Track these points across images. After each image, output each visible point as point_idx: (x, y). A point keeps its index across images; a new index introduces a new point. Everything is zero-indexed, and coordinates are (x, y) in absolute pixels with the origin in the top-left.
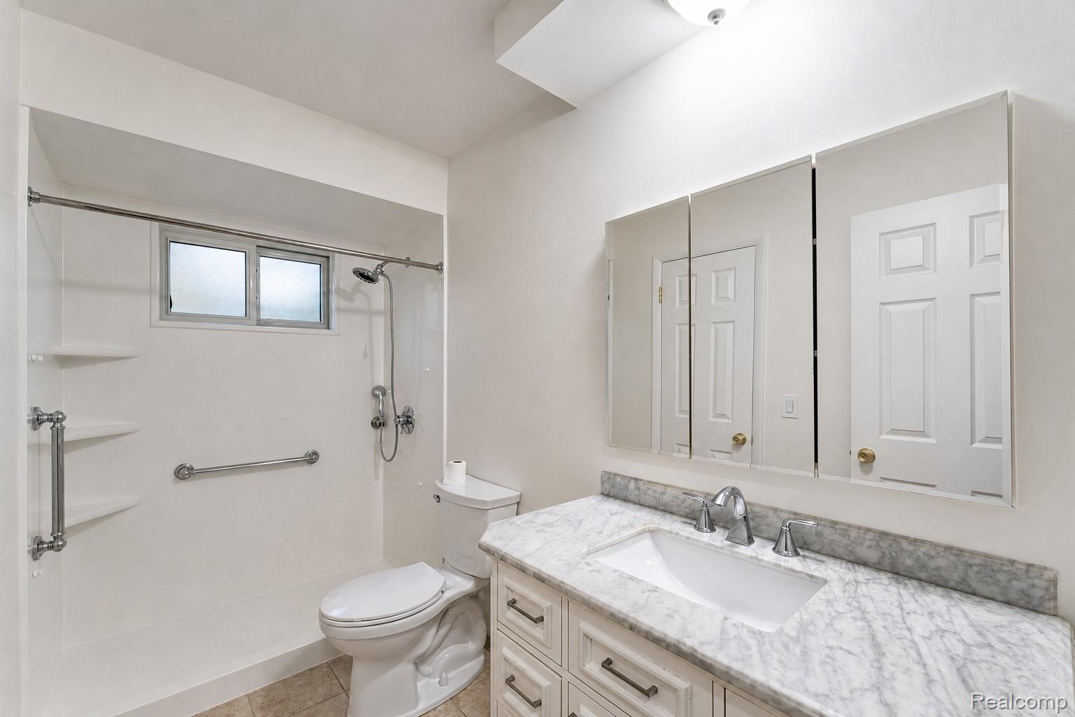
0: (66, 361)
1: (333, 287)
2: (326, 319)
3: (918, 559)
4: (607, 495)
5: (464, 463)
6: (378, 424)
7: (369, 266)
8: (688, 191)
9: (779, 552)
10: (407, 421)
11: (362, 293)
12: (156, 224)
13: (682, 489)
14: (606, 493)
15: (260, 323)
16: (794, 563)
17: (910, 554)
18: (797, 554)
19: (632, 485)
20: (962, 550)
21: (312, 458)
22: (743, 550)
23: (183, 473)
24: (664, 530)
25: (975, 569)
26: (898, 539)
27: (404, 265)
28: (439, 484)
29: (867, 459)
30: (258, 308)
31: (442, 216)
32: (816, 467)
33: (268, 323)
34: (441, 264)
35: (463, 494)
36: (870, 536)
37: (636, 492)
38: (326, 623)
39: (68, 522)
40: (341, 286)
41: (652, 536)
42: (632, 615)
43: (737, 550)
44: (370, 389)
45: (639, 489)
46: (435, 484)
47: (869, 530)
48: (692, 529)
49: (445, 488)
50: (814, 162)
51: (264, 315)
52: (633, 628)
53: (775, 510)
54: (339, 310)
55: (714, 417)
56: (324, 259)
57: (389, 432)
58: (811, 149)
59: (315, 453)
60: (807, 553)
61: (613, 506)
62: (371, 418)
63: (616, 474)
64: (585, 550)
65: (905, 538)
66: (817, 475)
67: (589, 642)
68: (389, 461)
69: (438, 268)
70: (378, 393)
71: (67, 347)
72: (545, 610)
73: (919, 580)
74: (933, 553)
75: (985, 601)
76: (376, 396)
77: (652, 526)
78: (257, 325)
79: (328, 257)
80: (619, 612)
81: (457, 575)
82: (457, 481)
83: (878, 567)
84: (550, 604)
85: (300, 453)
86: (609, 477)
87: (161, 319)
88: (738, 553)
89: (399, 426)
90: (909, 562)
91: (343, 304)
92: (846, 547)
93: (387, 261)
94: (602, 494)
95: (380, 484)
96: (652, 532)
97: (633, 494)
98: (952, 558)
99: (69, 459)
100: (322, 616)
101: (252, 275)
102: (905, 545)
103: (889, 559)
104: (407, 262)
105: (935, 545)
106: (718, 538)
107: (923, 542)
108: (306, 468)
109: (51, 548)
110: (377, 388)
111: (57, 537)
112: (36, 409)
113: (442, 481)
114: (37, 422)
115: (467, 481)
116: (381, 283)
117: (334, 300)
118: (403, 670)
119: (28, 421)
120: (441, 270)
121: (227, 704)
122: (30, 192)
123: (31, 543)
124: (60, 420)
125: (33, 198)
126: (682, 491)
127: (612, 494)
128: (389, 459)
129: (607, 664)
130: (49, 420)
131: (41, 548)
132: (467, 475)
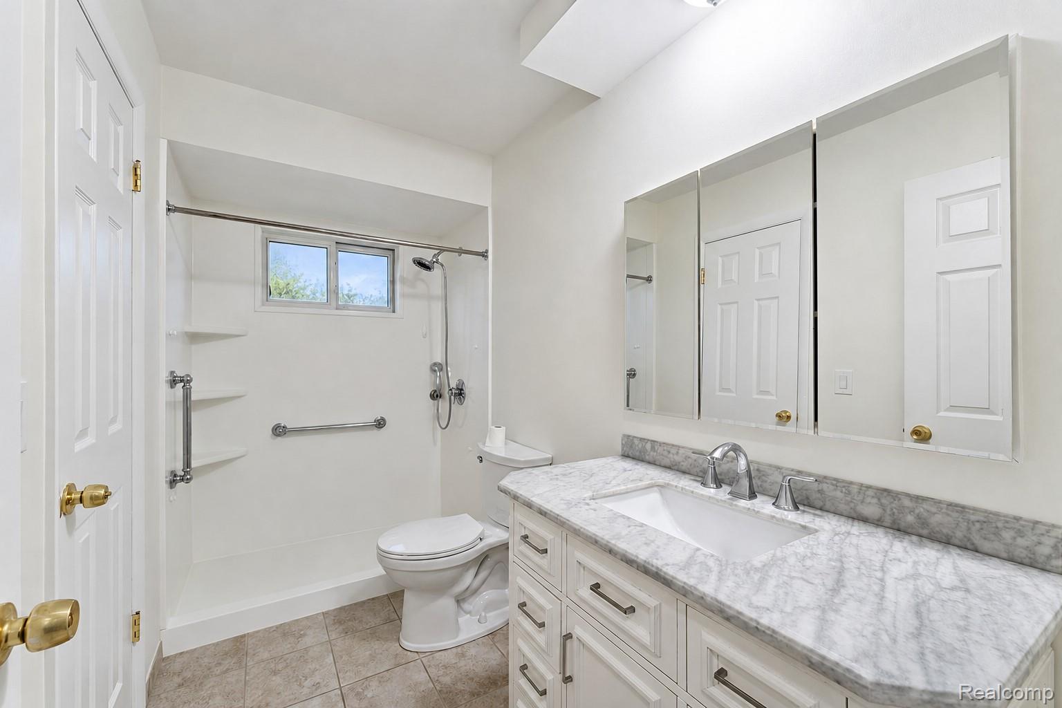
0: (194, 338)
1: (398, 275)
2: (392, 304)
3: (919, 517)
4: (626, 456)
5: (503, 428)
6: (436, 395)
7: (427, 255)
8: (697, 166)
9: (778, 507)
10: (460, 393)
11: (423, 280)
12: (259, 227)
13: (691, 449)
14: (626, 454)
15: (339, 307)
16: (792, 516)
17: (912, 511)
18: (797, 508)
19: (648, 446)
20: (963, 507)
21: (380, 424)
22: (743, 503)
23: (279, 431)
24: (672, 485)
25: (978, 525)
26: (899, 496)
27: (457, 254)
28: (481, 446)
29: (921, 435)
30: (337, 295)
31: (487, 207)
32: (816, 426)
33: (345, 308)
34: (487, 251)
35: (503, 455)
36: (870, 492)
37: (652, 453)
38: (383, 556)
39: (194, 464)
40: (405, 276)
41: (660, 491)
42: (613, 542)
43: (735, 503)
44: (429, 363)
45: (655, 450)
46: (478, 446)
47: (869, 487)
48: (699, 485)
49: (486, 449)
50: (814, 127)
51: (342, 302)
52: (611, 551)
53: (778, 468)
54: (402, 295)
55: (757, 394)
56: (390, 252)
57: (443, 404)
58: (811, 114)
59: (383, 419)
60: (806, 509)
61: (628, 464)
62: (430, 389)
63: (634, 437)
64: (589, 494)
65: (908, 495)
66: (816, 432)
67: (582, 570)
68: (446, 427)
69: (484, 255)
70: (436, 368)
72: (549, 541)
73: (920, 536)
74: (934, 510)
75: (987, 558)
76: (434, 371)
77: (661, 482)
78: (336, 309)
79: (394, 250)
80: (603, 539)
81: (497, 527)
82: (497, 444)
83: (878, 523)
84: (552, 537)
85: (370, 418)
86: (629, 440)
87: (263, 305)
88: (736, 505)
89: (452, 397)
90: (910, 518)
91: (406, 290)
92: (848, 503)
93: (442, 250)
94: (622, 455)
95: (438, 450)
96: (662, 487)
97: (651, 455)
98: (955, 515)
99: (195, 417)
100: (379, 548)
101: (332, 269)
102: (907, 502)
103: (890, 515)
104: (461, 251)
105: (937, 502)
106: (723, 493)
107: (925, 499)
108: (376, 432)
109: (182, 480)
110: (435, 364)
111: (186, 473)
112: (172, 373)
113: (485, 443)
114: (173, 382)
115: (506, 444)
116: (437, 271)
117: (398, 287)
118: (446, 603)
119: (167, 381)
120: (487, 257)
121: (307, 618)
122: (168, 204)
123: (168, 474)
124: (189, 382)
125: (170, 209)
126: (692, 451)
127: (631, 455)
128: (444, 427)
129: (595, 588)
130: (181, 381)
131: (173, 481)
132: (506, 439)
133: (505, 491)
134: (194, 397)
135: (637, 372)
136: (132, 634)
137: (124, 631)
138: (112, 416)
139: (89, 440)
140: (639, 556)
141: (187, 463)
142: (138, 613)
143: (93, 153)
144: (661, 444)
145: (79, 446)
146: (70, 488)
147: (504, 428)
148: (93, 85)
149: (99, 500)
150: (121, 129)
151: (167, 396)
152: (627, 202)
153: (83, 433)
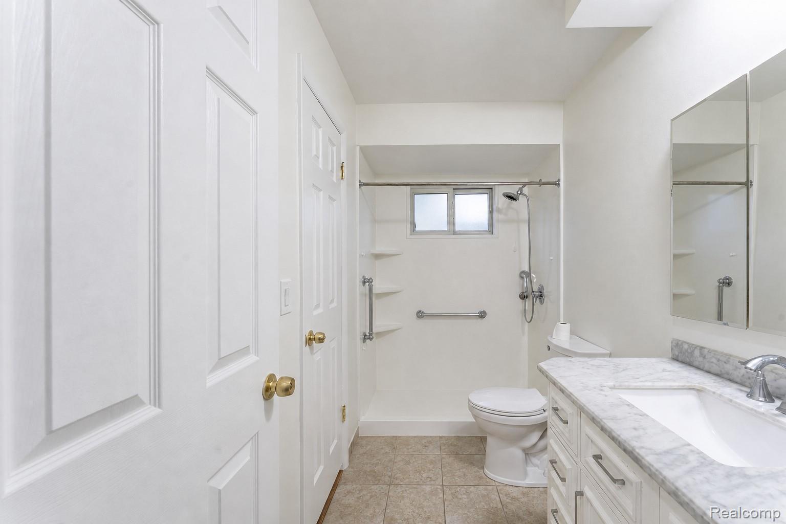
0: (378, 256)
1: (495, 207)
2: (491, 230)
4: (675, 359)
6: (523, 296)
7: (513, 190)
10: (540, 295)
11: (512, 209)
12: (409, 187)
15: (455, 233)
19: (697, 353)
21: (482, 315)
23: (420, 315)
24: (709, 391)
27: (538, 186)
28: (549, 338)
30: (454, 224)
31: (559, 145)
33: (460, 233)
34: (559, 180)
37: (701, 359)
39: (374, 330)
40: (500, 207)
41: (697, 395)
44: (518, 273)
45: (704, 357)
48: (744, 396)
49: (554, 342)
51: (457, 229)
54: (498, 221)
56: (490, 190)
57: (528, 302)
59: (484, 312)
61: (676, 367)
62: (519, 291)
63: (683, 342)
64: (611, 384)
67: (590, 442)
69: (557, 184)
70: (523, 275)
71: (378, 250)
72: (569, 415)
76: (522, 278)
77: (697, 386)
78: (454, 234)
79: (492, 189)
82: (562, 338)
84: (571, 412)
85: (476, 311)
86: (677, 344)
87: (411, 235)
89: (535, 298)
91: (501, 217)
93: (525, 184)
94: (671, 358)
95: (525, 339)
96: (699, 391)
97: (698, 360)
101: (451, 207)
104: (541, 183)
108: (480, 320)
109: (369, 338)
110: (523, 272)
111: (370, 334)
112: (364, 277)
113: (552, 337)
114: (364, 283)
115: (570, 338)
116: (522, 200)
117: (495, 215)
118: (516, 452)
119: (360, 282)
120: (559, 185)
121: (431, 437)
122: (360, 182)
123: (362, 334)
124: (372, 282)
125: (362, 184)
126: (738, 360)
127: (680, 359)
128: (529, 321)
129: (597, 458)
130: (368, 282)
131: (366, 338)
132: (571, 334)
133: (541, 370)
134: (374, 291)
135: (733, 280)
136: (342, 416)
137: (338, 415)
138: (331, 299)
139: (320, 311)
140: (621, 436)
141: (371, 329)
142: (344, 406)
143: (321, 166)
144: (710, 351)
145: (315, 313)
146: (311, 333)
147: (569, 325)
148: (320, 130)
149: (321, 340)
150: (335, 148)
151: (360, 289)
152: (672, 120)
153: (318, 306)
